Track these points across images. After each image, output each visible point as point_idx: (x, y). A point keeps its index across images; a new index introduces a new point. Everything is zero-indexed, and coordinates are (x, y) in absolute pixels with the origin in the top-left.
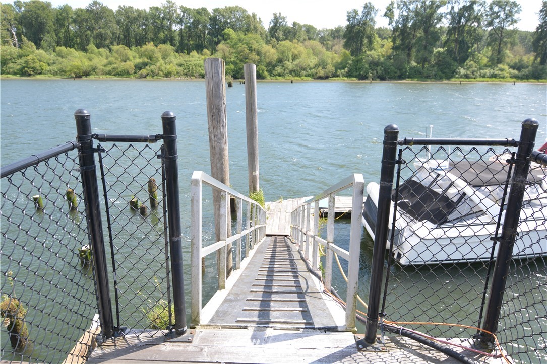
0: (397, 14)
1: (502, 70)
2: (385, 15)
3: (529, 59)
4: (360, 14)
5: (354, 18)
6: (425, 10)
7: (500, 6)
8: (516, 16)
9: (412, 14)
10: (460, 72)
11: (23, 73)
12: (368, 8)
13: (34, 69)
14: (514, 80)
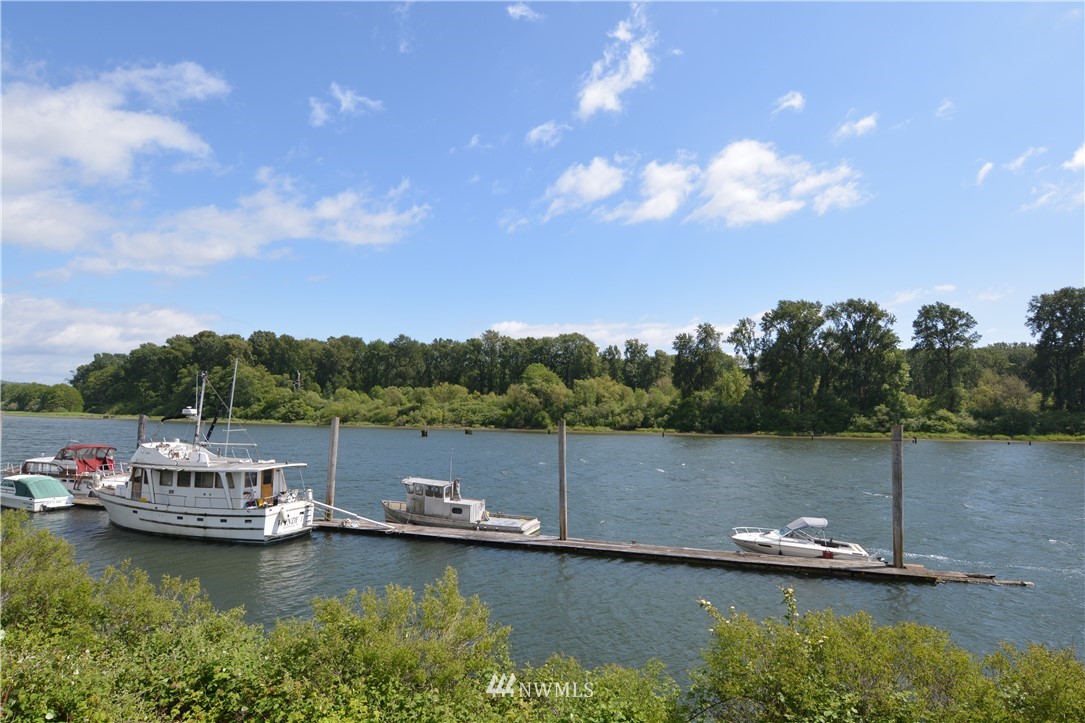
2: (732, 339)
4: (695, 340)
5: (685, 345)
10: (856, 422)
11: (285, 419)
12: (707, 332)
13: (298, 414)
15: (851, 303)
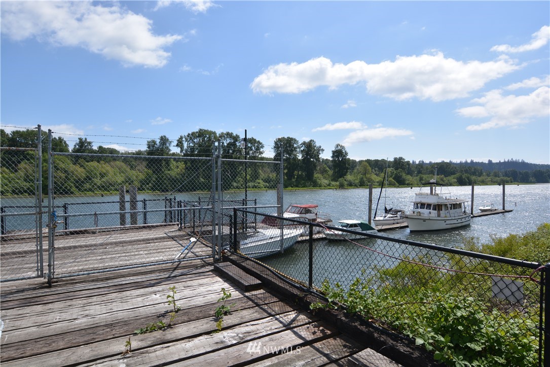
0: (185, 145)
1: (259, 183)
2: (177, 145)
3: (273, 175)
4: (158, 144)
5: (153, 146)
6: (205, 143)
7: (251, 144)
8: (261, 150)
9: (196, 145)
10: (233, 185)
12: (164, 140)
14: (267, 189)
15: (228, 134)
